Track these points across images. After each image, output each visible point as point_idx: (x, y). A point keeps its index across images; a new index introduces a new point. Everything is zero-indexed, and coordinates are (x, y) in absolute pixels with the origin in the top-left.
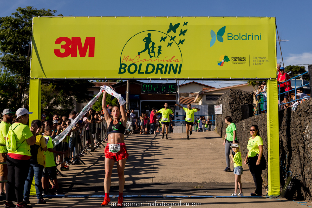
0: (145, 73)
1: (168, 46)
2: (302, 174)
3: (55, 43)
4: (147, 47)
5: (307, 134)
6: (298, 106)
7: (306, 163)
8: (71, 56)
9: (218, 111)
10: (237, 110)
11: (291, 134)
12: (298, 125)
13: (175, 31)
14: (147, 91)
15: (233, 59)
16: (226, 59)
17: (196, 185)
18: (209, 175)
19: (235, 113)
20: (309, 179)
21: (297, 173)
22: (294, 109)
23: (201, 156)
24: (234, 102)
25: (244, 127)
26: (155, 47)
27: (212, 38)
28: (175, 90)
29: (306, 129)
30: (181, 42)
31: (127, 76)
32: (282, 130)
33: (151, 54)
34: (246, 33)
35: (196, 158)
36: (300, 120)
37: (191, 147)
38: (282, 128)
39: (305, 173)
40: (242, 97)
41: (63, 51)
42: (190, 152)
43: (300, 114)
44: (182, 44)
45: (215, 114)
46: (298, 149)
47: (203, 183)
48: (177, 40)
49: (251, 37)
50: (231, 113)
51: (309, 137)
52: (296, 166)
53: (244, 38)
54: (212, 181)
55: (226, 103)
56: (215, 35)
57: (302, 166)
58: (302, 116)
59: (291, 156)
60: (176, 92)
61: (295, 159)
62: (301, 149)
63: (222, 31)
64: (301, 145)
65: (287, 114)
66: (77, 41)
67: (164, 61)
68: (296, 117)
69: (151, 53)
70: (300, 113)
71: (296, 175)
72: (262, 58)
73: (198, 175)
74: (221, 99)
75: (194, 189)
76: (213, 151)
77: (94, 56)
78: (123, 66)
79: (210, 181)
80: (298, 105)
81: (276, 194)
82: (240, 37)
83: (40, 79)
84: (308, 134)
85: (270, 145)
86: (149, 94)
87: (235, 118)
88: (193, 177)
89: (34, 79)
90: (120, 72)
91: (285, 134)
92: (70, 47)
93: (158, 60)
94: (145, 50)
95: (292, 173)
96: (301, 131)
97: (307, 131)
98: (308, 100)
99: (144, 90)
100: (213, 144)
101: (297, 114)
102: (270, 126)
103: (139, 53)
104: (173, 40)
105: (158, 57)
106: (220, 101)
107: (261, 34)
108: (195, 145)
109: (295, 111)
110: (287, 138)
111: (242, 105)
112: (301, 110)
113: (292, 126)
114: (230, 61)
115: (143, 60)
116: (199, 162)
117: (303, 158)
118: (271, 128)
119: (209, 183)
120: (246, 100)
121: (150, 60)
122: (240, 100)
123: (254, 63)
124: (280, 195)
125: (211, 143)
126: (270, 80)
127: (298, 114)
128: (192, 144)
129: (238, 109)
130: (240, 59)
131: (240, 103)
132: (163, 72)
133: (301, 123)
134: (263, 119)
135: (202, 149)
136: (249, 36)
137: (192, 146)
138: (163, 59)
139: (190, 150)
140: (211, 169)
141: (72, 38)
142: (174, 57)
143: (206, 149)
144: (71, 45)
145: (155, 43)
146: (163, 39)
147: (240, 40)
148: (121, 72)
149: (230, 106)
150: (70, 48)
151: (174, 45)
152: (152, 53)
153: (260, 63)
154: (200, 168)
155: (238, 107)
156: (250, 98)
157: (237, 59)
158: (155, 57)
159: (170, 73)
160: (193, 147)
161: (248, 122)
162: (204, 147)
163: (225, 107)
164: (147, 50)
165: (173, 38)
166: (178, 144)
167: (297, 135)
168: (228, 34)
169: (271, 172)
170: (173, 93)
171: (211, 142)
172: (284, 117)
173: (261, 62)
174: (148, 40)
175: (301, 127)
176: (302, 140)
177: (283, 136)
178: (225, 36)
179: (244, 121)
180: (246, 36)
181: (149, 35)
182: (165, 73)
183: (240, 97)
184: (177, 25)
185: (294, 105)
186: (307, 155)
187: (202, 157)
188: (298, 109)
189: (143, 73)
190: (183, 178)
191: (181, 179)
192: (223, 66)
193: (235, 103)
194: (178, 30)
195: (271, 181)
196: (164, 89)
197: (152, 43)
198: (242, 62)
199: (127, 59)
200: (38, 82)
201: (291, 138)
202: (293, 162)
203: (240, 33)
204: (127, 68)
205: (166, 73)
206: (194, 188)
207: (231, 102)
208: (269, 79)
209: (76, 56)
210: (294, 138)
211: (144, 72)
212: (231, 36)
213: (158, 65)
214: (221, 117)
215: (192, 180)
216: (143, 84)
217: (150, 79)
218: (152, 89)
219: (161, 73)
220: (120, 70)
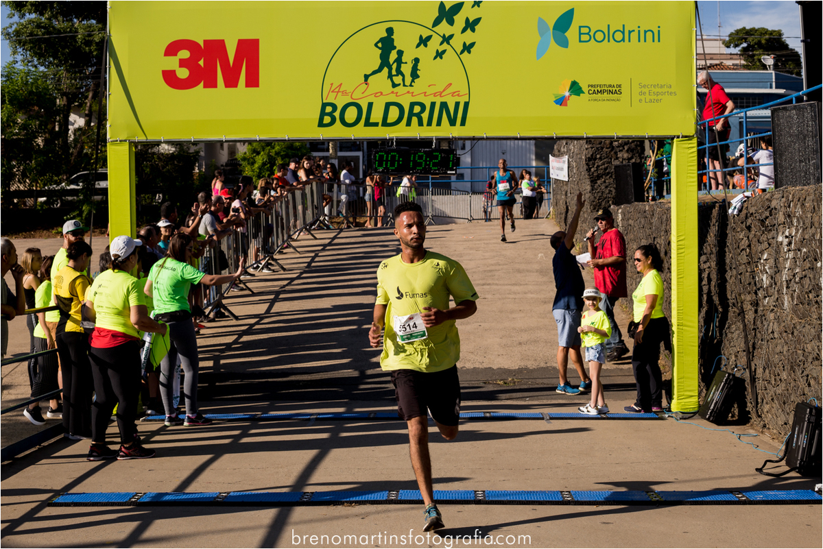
0: (380, 124)
1: (435, 58)
2: (749, 366)
3: (165, 55)
4: (385, 62)
5: (763, 275)
6: (745, 205)
7: (760, 342)
8: (205, 87)
9: (558, 172)
10: (604, 174)
11: (728, 268)
12: (743, 250)
13: (451, 22)
14: (386, 168)
15: (593, 89)
16: (575, 88)
17: (504, 377)
18: (535, 348)
19: (599, 182)
20: (763, 380)
21: (738, 362)
22: (736, 210)
23: (515, 293)
24: (598, 156)
25: (620, 225)
26: (403, 61)
27: (539, 38)
28: (453, 166)
29: (762, 261)
30: (467, 48)
31: (338, 132)
32: (706, 254)
33: (394, 78)
34: (624, 25)
35: (503, 299)
36: (748, 237)
37: (492, 265)
38: (707, 249)
39: (756, 365)
40: (616, 143)
41: (183, 73)
42: (490, 282)
43: (748, 224)
44: (469, 52)
45: (551, 176)
46: (742, 308)
47: (520, 371)
48: (457, 43)
49: (634, 36)
50: (589, 183)
51: (768, 283)
52: (736, 345)
53: (619, 36)
54: (542, 365)
55: (579, 156)
56: (549, 29)
57: (749, 348)
58: (753, 229)
59: (727, 320)
60: (456, 170)
61: (734, 329)
62: (747, 306)
63: (565, 21)
64: (748, 298)
65: (719, 218)
66: (215, 48)
67: (425, 96)
68: (739, 230)
69: (394, 75)
70: (749, 221)
71: (736, 366)
72: (662, 87)
73: (507, 349)
74: (566, 144)
75: (499, 389)
76: (545, 279)
77: (258, 86)
78: (329, 109)
79: (537, 364)
80: (745, 201)
81: (687, 409)
82: (608, 36)
83: (131, 143)
84: (765, 275)
85: (678, 295)
86: (392, 174)
87: (600, 194)
88: (496, 353)
89: (118, 142)
90: (321, 124)
91: (713, 264)
92: (201, 63)
93: (413, 93)
94: (379, 70)
95: (728, 359)
96: (749, 263)
97: (764, 267)
98: (768, 195)
99: (380, 165)
100: (546, 257)
101: (742, 223)
102: (678, 249)
103: (366, 77)
104: (448, 43)
105: (411, 85)
106: (562, 148)
107: (659, 27)
108: (501, 260)
109: (738, 215)
110: (717, 275)
111: (617, 163)
112: (752, 214)
113: (729, 249)
114: (584, 93)
115: (375, 95)
116: (512, 312)
117: (754, 329)
118: (679, 255)
119: (534, 370)
120: (627, 151)
121: (393, 92)
122: (612, 151)
123: (643, 97)
124: (698, 411)
125: (540, 255)
126: (680, 139)
127: (745, 223)
128: (494, 256)
129: (606, 173)
130: (609, 89)
131: (611, 159)
132: (425, 121)
133: (749, 246)
134: (665, 217)
135: (519, 271)
136: (630, 32)
137: (495, 265)
138: (425, 90)
139: (490, 274)
140: (539, 331)
141: (204, 41)
142: (451, 84)
143: (528, 271)
144: (202, 60)
145: (403, 52)
146: (424, 41)
147: (609, 41)
148: (324, 122)
149: (587, 164)
150: (200, 65)
151: (450, 55)
152: (397, 75)
153: (655, 97)
154: (514, 329)
155: (606, 169)
156: (636, 146)
157: (602, 89)
158: (404, 85)
159: (440, 125)
160: (497, 267)
161: (630, 215)
162: (523, 267)
163: (574, 164)
164: (386, 70)
165: (447, 39)
166: (461, 257)
167: (741, 274)
168: (580, 27)
169: (678, 356)
170: (448, 172)
171: (541, 253)
172: (712, 224)
173: (660, 97)
174: (386, 44)
175: (750, 255)
176: (753, 287)
177: (709, 267)
178: (572, 33)
179: (620, 211)
180: (623, 33)
181: (390, 31)
182: (429, 124)
183: (611, 143)
184: (458, 7)
185: (736, 202)
186: (762, 323)
187: (518, 296)
188: (744, 211)
189: (376, 124)
190: (472, 356)
191: (469, 361)
192: (566, 105)
193: (601, 159)
194: (460, 19)
195: (678, 379)
196: (426, 164)
197: (395, 51)
198: (613, 95)
199: (338, 92)
200: (128, 150)
201: (728, 278)
202: (729, 335)
203: (609, 25)
204: (337, 114)
205: (431, 125)
206: (499, 384)
207: (589, 156)
208: (678, 137)
209: (216, 87)
210: (733, 278)
211: (378, 123)
212: (588, 34)
213: (412, 105)
214: (565, 187)
215: (493, 361)
216: (377, 152)
217: (393, 139)
218: (398, 163)
219: (419, 125)
220: (321, 119)
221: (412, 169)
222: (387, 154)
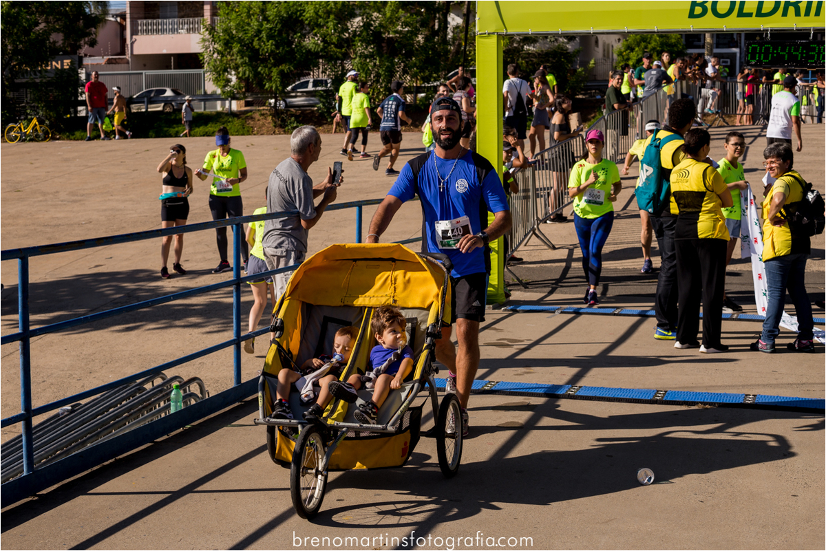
0: (754, 15)
14: (759, 61)
31: (709, 23)
83: (500, 36)
86: (764, 68)
90: (692, 15)
99: (753, 58)
132: (803, 11)
148: (695, 13)
159: (819, 15)
182: (807, 13)
189: (750, 15)
196: (802, 57)
200: (496, 43)
204: (709, 4)
205: (809, 15)
211: (752, 13)
216: (750, 44)
217: (767, 30)
218: (772, 56)
219: (796, 16)
220: (692, 10)
221: (787, 62)
222: (761, 45)
